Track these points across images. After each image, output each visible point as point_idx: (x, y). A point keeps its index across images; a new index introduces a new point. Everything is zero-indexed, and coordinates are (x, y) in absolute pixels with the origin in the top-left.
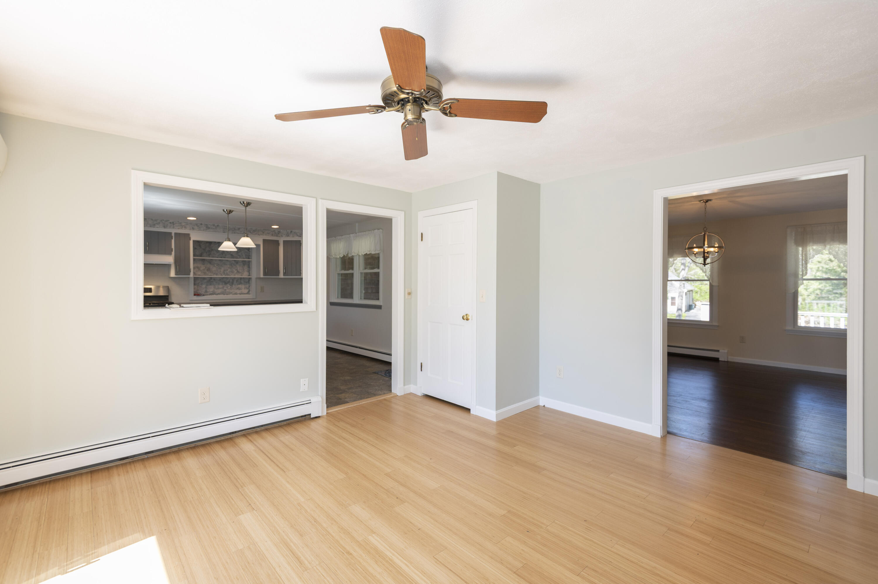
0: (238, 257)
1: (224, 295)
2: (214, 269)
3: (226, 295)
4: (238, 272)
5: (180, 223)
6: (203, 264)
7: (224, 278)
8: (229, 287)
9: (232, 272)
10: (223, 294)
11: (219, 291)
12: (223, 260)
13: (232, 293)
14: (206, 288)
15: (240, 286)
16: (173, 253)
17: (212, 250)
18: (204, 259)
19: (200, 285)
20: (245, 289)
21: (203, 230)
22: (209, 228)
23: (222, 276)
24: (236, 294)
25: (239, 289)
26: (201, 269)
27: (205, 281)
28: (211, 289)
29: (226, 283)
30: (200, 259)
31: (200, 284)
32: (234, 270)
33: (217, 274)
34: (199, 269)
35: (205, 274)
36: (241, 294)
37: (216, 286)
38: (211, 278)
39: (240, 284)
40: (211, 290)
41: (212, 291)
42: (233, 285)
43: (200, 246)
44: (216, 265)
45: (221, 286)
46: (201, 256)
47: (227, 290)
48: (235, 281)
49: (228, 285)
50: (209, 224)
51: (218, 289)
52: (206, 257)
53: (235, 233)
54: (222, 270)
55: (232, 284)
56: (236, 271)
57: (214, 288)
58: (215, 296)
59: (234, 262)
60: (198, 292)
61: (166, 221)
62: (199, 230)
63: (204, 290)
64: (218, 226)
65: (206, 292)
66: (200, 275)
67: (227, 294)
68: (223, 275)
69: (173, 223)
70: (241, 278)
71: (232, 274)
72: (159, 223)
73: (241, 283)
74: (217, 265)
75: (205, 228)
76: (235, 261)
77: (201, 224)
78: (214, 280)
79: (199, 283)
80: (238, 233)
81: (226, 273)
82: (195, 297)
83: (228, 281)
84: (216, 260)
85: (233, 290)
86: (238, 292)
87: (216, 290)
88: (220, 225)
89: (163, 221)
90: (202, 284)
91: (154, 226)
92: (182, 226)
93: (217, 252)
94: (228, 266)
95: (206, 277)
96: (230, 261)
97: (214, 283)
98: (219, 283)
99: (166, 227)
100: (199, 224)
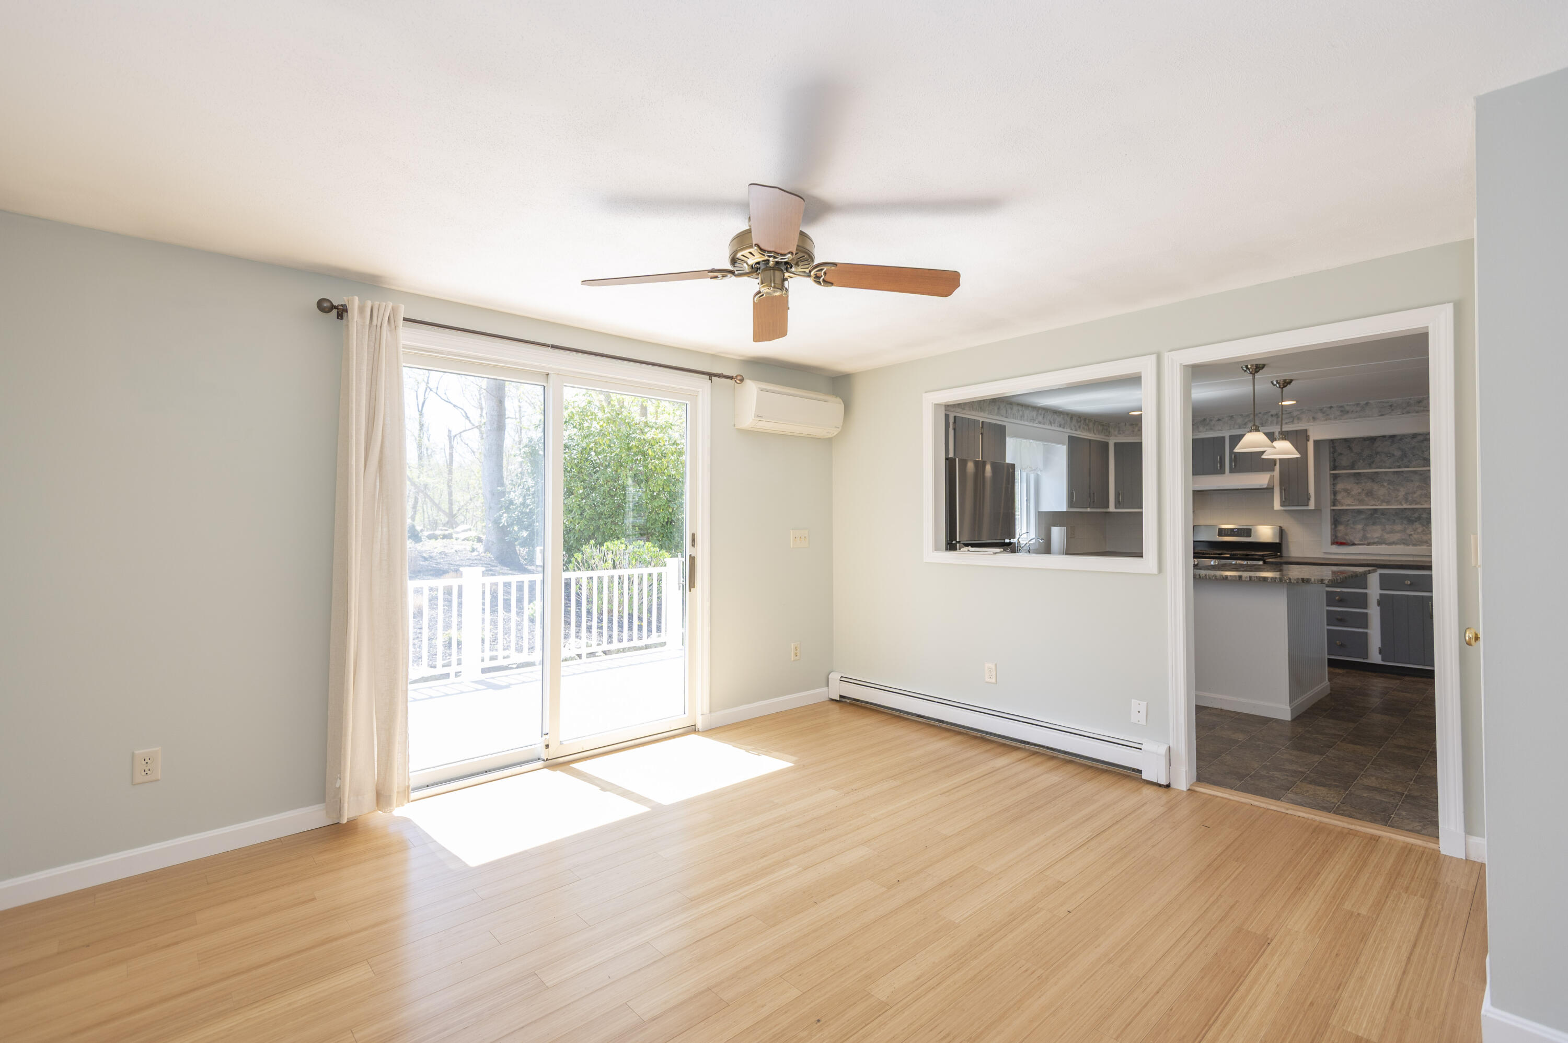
1: (1408, 545)
2: (1382, 492)
3: (1411, 547)
5: (1288, 413)
6: (1357, 484)
7: (1405, 509)
8: (1420, 530)
10: (1404, 543)
11: (1396, 537)
12: (1402, 472)
14: (1364, 530)
16: (1277, 468)
17: (1377, 453)
18: (1359, 474)
19: (1352, 525)
21: (1335, 418)
22: (1348, 412)
23: (1402, 505)
26: (1353, 493)
27: (1363, 516)
28: (1375, 532)
29: (1411, 521)
30: (1350, 473)
31: (1351, 522)
33: (1388, 503)
34: (1349, 494)
35: (1361, 502)
37: (1388, 527)
38: (1376, 510)
40: (1376, 535)
41: (1377, 538)
43: (1350, 448)
44: (1385, 484)
45: (1398, 527)
46: (1352, 467)
47: (1415, 536)
49: (1417, 525)
50: (1348, 405)
51: (1391, 532)
52: (1364, 468)
53: (1408, 413)
54: (1402, 493)
57: (1383, 530)
58: (1384, 546)
60: (1347, 538)
61: (1265, 414)
62: (1326, 420)
63: (1360, 535)
64: (1367, 404)
65: (1364, 537)
66: (1349, 505)
67: (1414, 545)
68: (1403, 503)
69: (1277, 414)
74: (1388, 484)
75: (1338, 413)
77: (1331, 407)
78: (1383, 514)
79: (1348, 521)
80: (1417, 412)
81: (1410, 499)
82: (1334, 546)
84: (1386, 473)
87: (1386, 536)
88: (1371, 402)
89: (1260, 415)
90: (1354, 523)
91: (1245, 426)
92: (1293, 417)
93: (1388, 456)
94: (1417, 484)
95: (1363, 509)
96: (1421, 473)
97: (1384, 520)
98: (1394, 521)
99: (1265, 423)
100: (1325, 409)
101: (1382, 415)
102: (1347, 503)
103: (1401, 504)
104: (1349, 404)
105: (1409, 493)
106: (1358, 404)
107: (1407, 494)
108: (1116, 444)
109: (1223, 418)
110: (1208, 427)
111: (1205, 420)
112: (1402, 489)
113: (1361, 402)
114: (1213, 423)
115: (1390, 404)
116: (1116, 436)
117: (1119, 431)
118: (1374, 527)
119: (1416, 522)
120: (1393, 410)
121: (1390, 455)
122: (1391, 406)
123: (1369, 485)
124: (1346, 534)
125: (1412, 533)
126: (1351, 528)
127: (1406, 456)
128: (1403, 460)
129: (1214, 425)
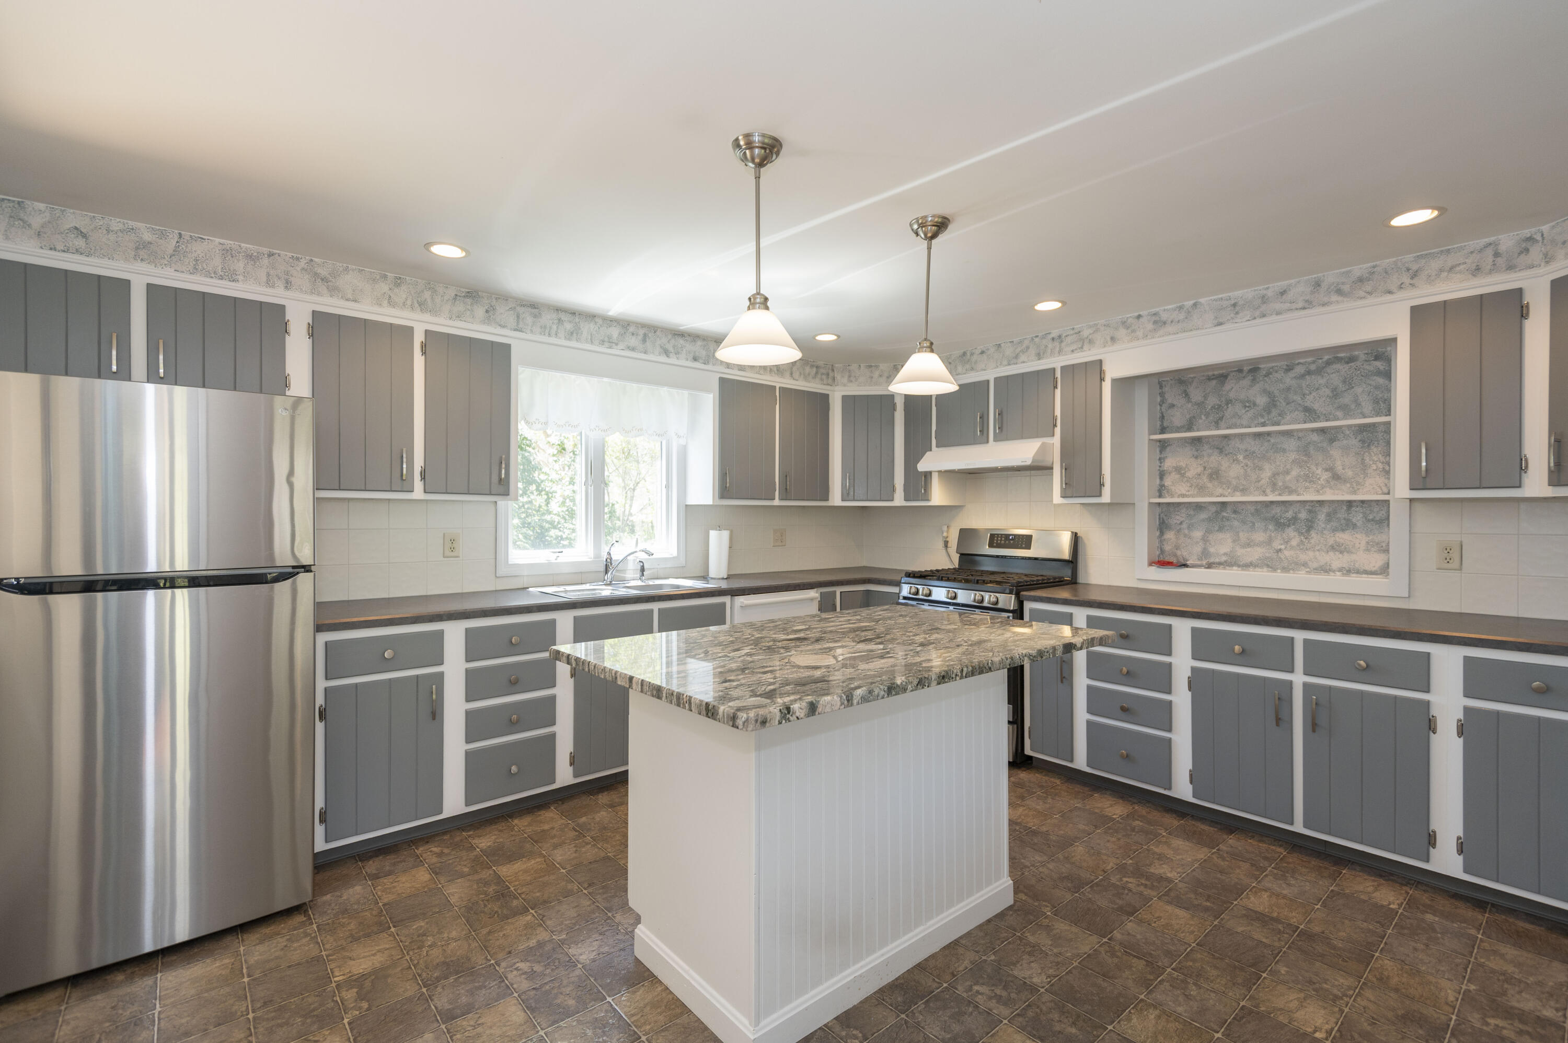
0: (1339, 414)
1: (1274, 570)
2: (1233, 471)
3: (1279, 574)
4: (1336, 477)
5: (1076, 333)
6: (1196, 458)
7: (1272, 502)
8: (1294, 543)
9: (1309, 478)
10: (1268, 566)
11: (1255, 553)
12: (1269, 434)
13: (1305, 565)
14: (1205, 539)
15: (1344, 537)
16: (1058, 430)
17: (1229, 402)
18: (1199, 439)
19: (1186, 531)
20: (1368, 550)
21: (1145, 336)
22: (1165, 323)
23: (1266, 495)
24: (1325, 569)
25: (1337, 548)
26: (1189, 474)
27: (1203, 515)
28: (1222, 545)
29: (1280, 525)
30: (1185, 438)
31: (1184, 526)
32: (1319, 471)
33: (1244, 491)
34: (1183, 475)
35: (1202, 489)
36: (1348, 572)
37: (1243, 536)
38: (1224, 504)
39: (1343, 530)
40: (1224, 549)
41: (1225, 554)
42: (1313, 533)
43: (1186, 395)
44: (1241, 457)
45: (1260, 536)
46: (1189, 428)
47: (1287, 553)
48: (1322, 517)
49: (1290, 532)
50: (1165, 310)
51: (1249, 544)
52: (1209, 429)
53: (1264, 316)
54: (1266, 474)
55: (1310, 528)
56: (1326, 475)
57: (1234, 541)
58: (1235, 571)
59: (1315, 437)
60: (1179, 553)
61: (1044, 337)
62: (1132, 339)
63: (1198, 549)
64: (1195, 305)
65: (1205, 553)
66: (1183, 496)
67: (1285, 569)
68: (1268, 491)
69: (1060, 337)
70: (1350, 504)
71: (1306, 488)
72: (1028, 348)
73: (1349, 525)
74: (1245, 458)
75: (1150, 326)
76: (1322, 431)
77: (1139, 317)
78: (1235, 512)
79: (1181, 523)
80: (1278, 313)
81: (1280, 484)
82: (1154, 568)
83: (1290, 514)
84: (1242, 436)
85: (1311, 553)
86: (1336, 564)
87: (1240, 552)
88: (1202, 300)
89: (1037, 340)
90: (1190, 527)
91: (1015, 361)
92: (1082, 340)
93: (1245, 407)
94: (1293, 456)
95: (1205, 503)
96: (1300, 434)
97: (1236, 523)
98: (1254, 524)
99: (1044, 353)
100: (1130, 320)
101: (1220, 324)
102: (1179, 493)
103: (1264, 493)
104: (1166, 308)
105: (1278, 474)
106: (1181, 308)
107: (1275, 475)
108: (845, 399)
109: (988, 349)
110: (968, 366)
111: (964, 354)
112: (1267, 466)
113: (1186, 303)
114: (975, 358)
115: (1233, 302)
116: (845, 385)
117: (850, 376)
118: (1221, 536)
119: (1289, 526)
120: (1237, 313)
121: (1249, 404)
122: (1234, 305)
123: (1214, 459)
124: (1177, 548)
125: (1283, 547)
126: (1185, 536)
127: (1275, 406)
128: (1269, 413)
129: (976, 362)
